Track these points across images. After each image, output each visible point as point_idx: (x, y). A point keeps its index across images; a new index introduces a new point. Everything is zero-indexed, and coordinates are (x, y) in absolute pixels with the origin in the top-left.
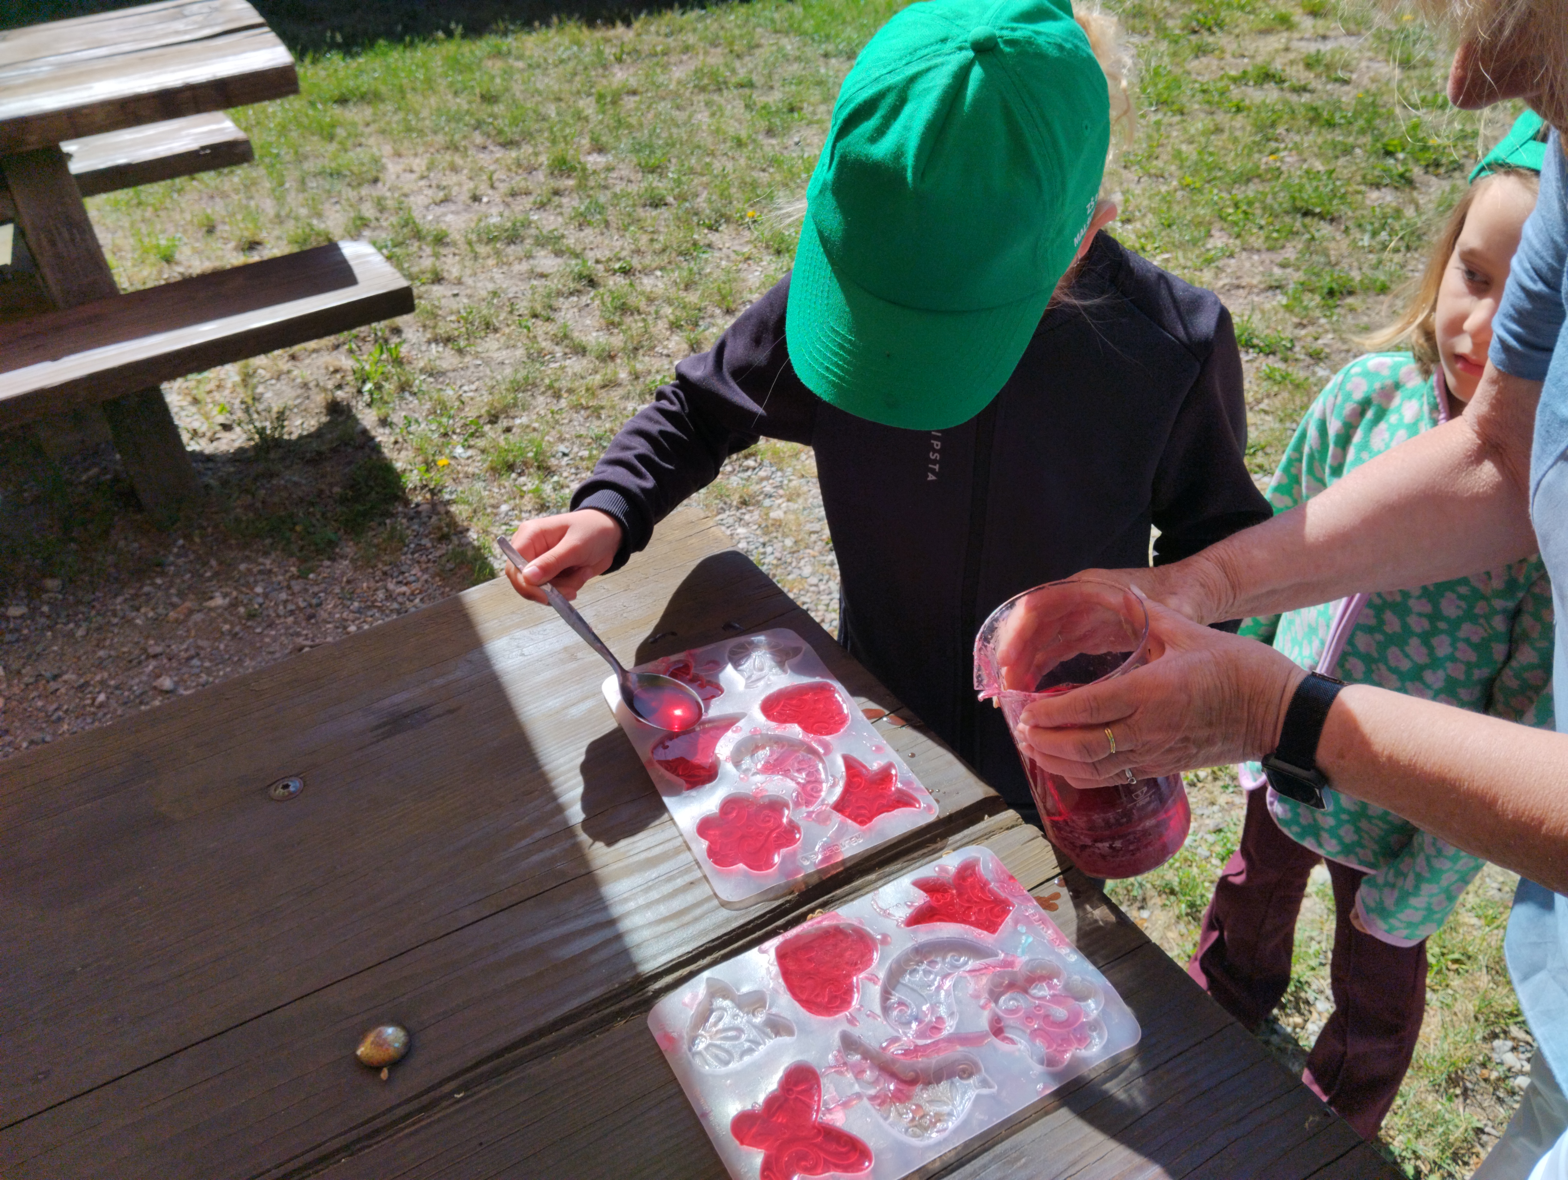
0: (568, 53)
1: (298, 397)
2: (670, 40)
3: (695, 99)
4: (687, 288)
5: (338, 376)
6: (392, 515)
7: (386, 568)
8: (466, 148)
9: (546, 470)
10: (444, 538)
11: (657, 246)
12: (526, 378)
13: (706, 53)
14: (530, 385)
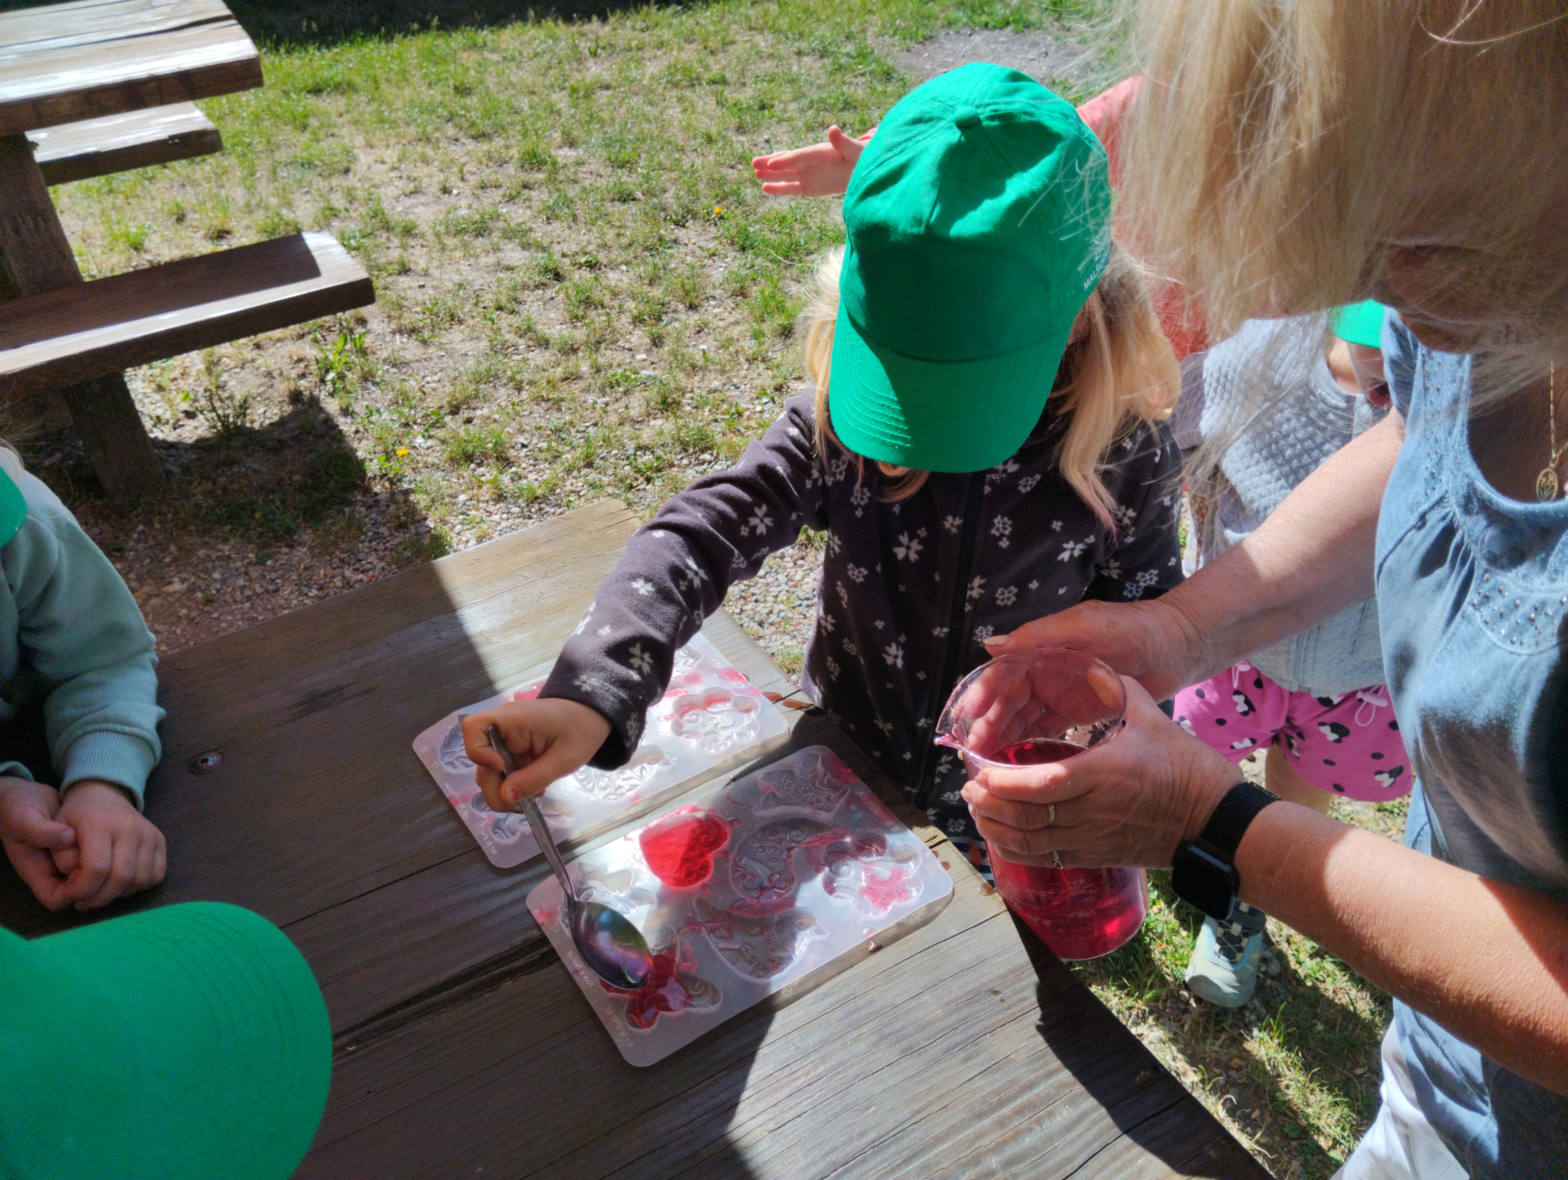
0: (544, 46)
1: (261, 385)
2: (646, 34)
3: (667, 94)
4: (651, 283)
5: (302, 365)
6: (352, 504)
7: (342, 556)
8: (438, 140)
9: (505, 462)
10: (402, 526)
11: (624, 241)
12: (488, 370)
13: (681, 49)
14: (491, 377)
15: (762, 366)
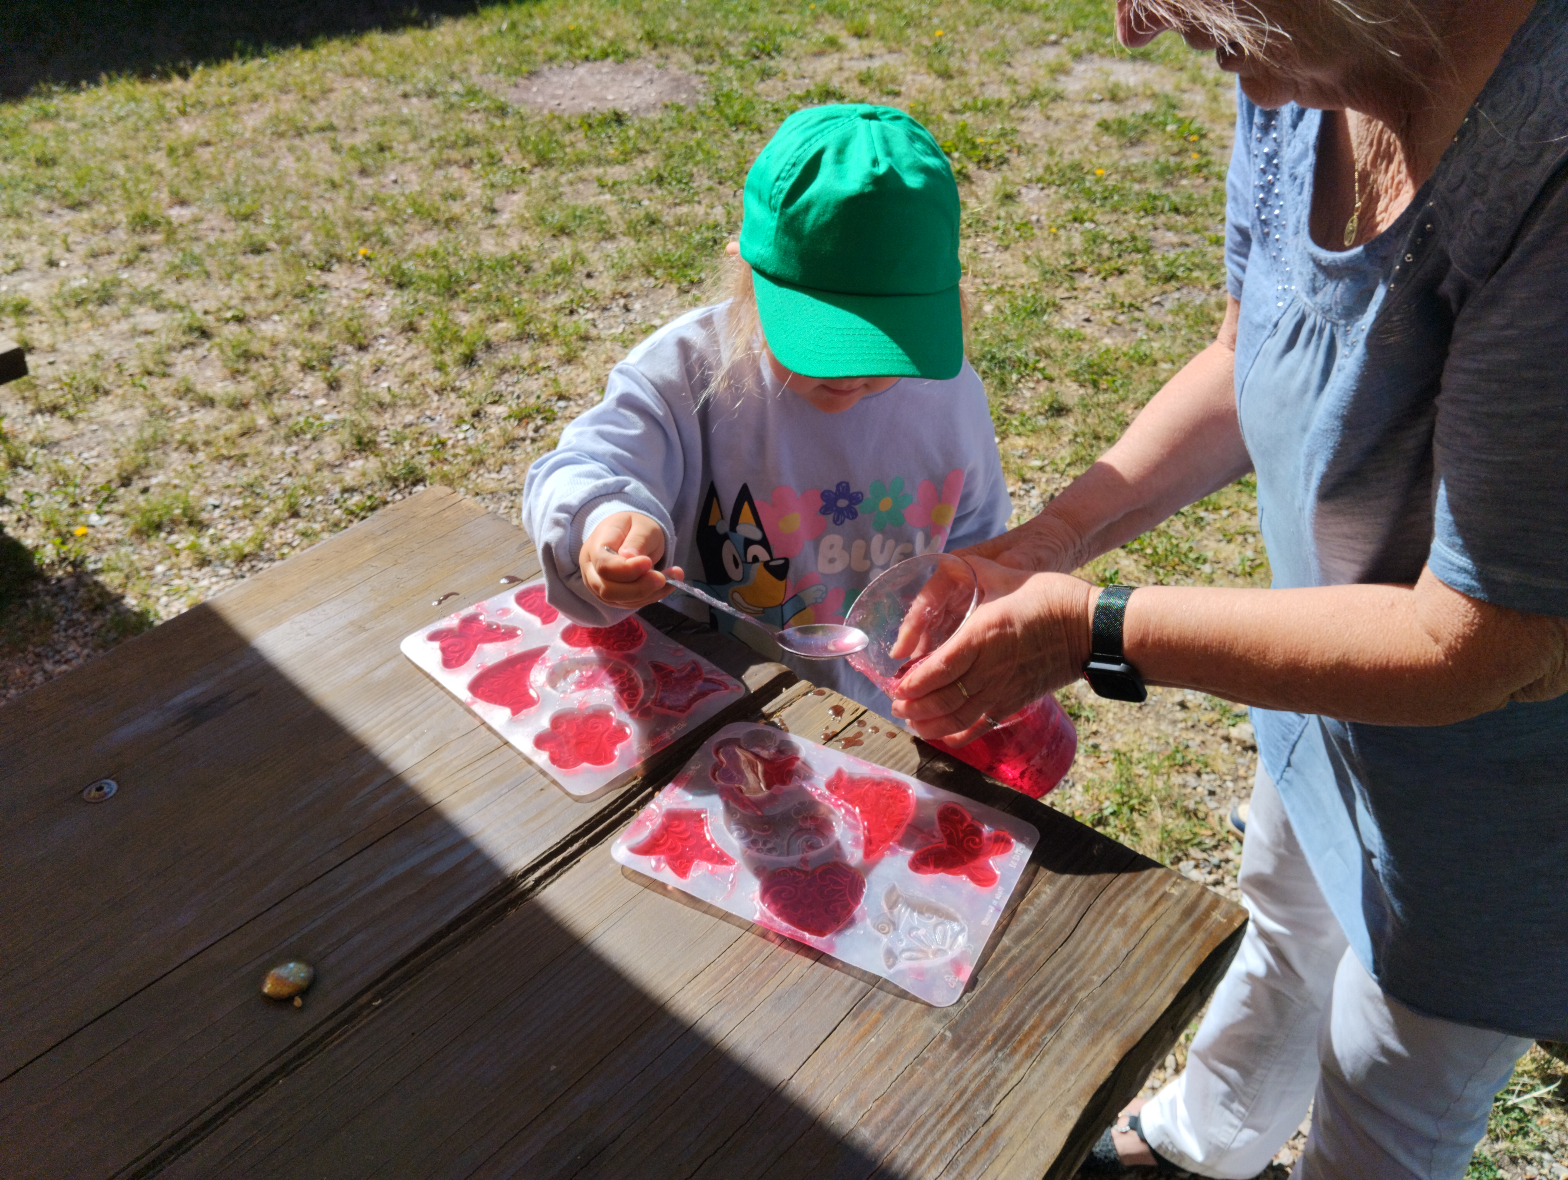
0: (125, 110)
2: (236, 90)
3: (276, 145)
4: (311, 329)
6: (32, 595)
7: (38, 650)
9: (198, 525)
10: (99, 609)
11: (269, 291)
12: (154, 437)
13: (277, 100)
14: (160, 443)
15: (453, 396)
